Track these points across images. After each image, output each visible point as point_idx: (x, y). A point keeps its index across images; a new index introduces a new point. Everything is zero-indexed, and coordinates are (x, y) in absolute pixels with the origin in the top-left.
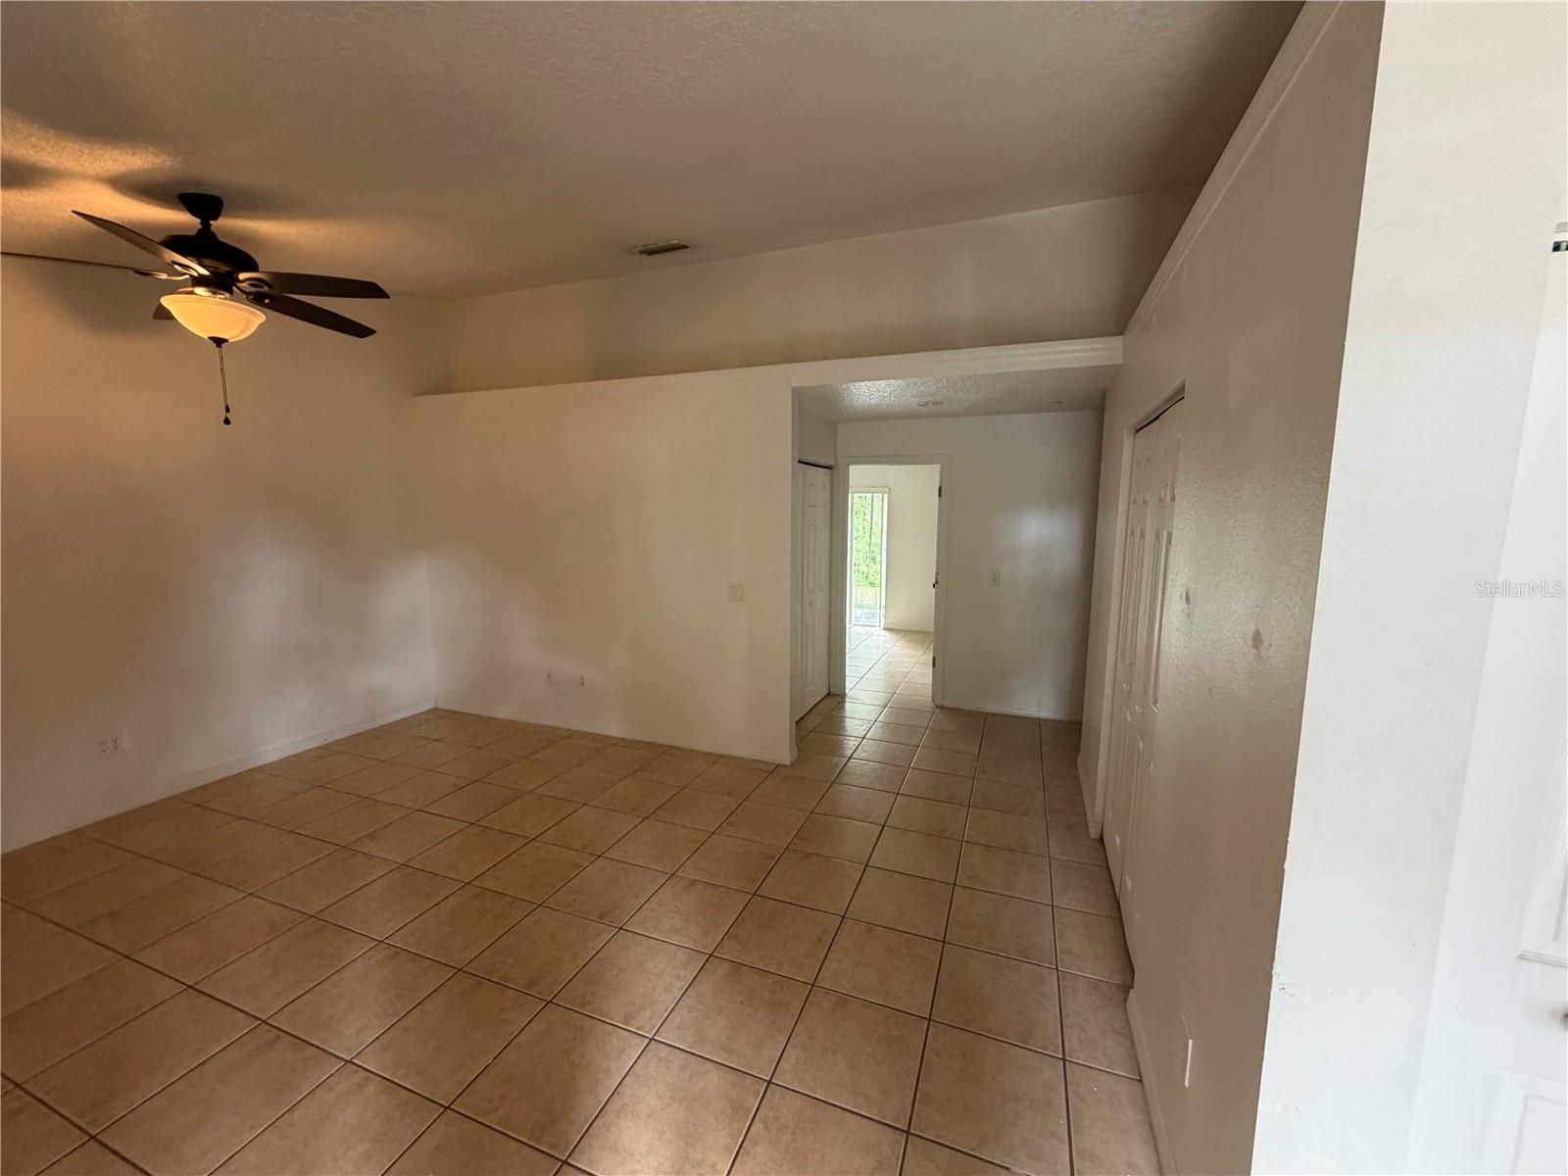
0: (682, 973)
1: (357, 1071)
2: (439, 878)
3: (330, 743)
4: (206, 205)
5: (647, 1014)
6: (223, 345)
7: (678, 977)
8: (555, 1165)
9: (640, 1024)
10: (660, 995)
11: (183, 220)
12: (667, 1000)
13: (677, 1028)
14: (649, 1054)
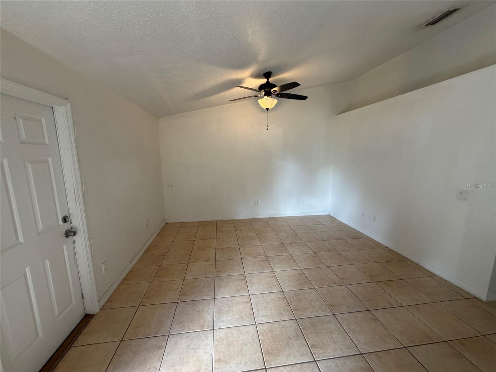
0: (344, 350)
1: (249, 299)
2: (296, 263)
3: (298, 216)
4: (268, 75)
5: (321, 351)
6: (269, 110)
7: (341, 349)
8: (263, 367)
9: (315, 352)
10: (330, 349)
11: (264, 81)
12: (331, 354)
13: (327, 367)
14: (310, 364)
